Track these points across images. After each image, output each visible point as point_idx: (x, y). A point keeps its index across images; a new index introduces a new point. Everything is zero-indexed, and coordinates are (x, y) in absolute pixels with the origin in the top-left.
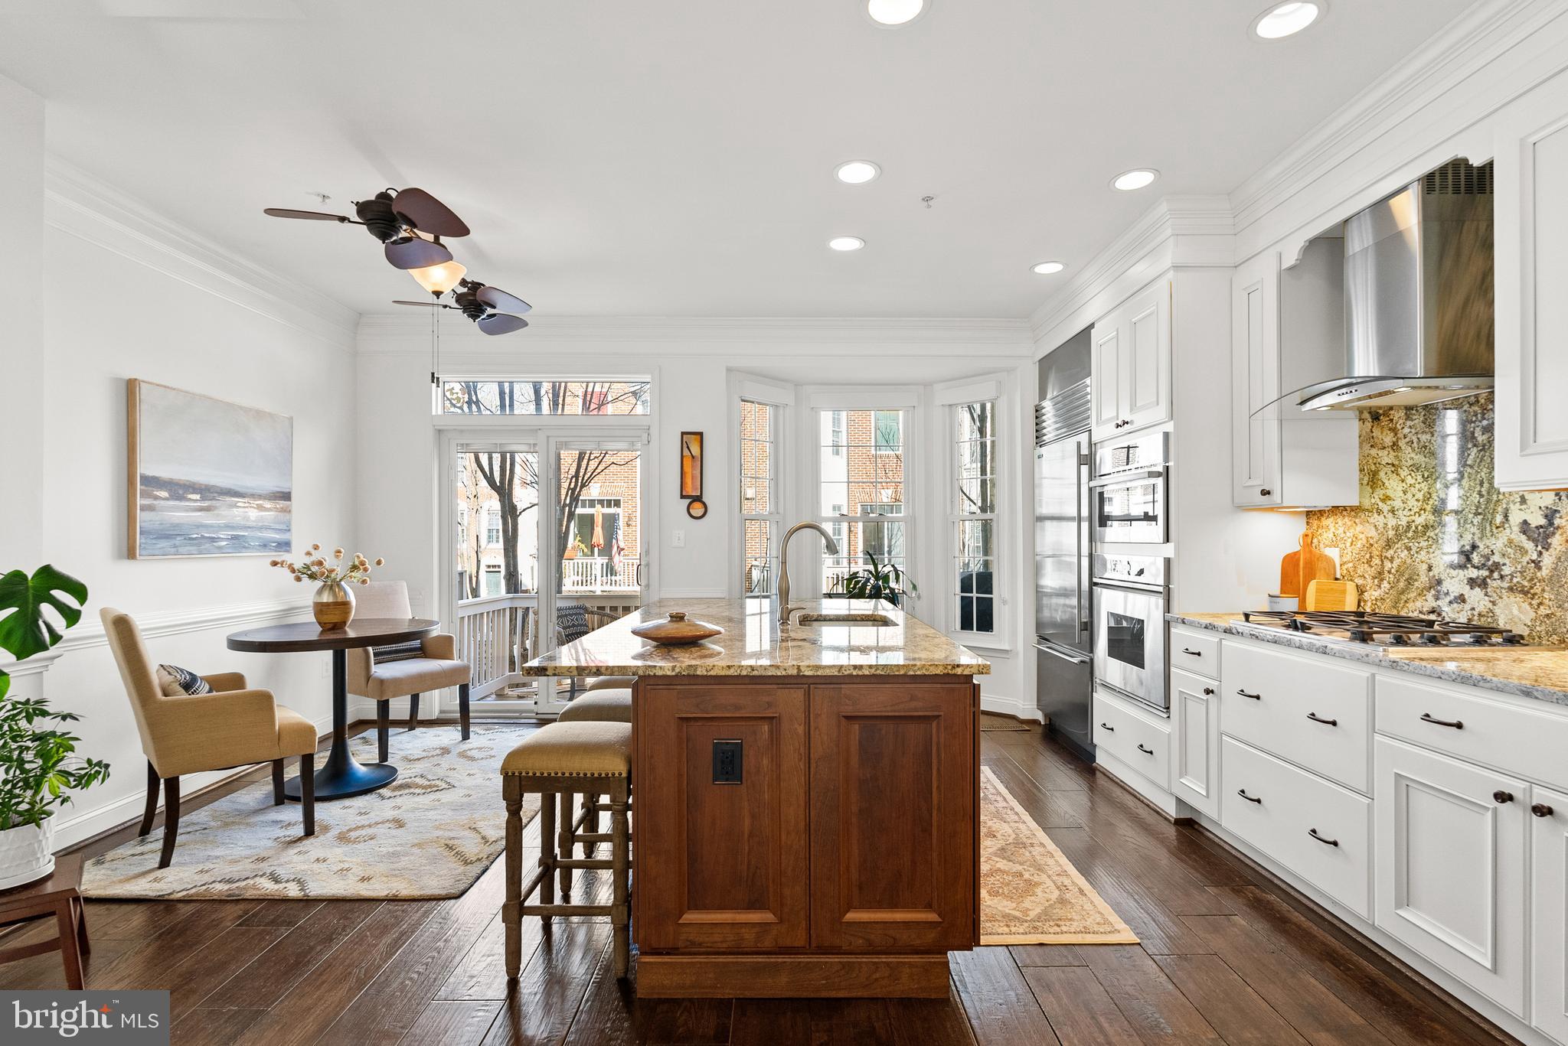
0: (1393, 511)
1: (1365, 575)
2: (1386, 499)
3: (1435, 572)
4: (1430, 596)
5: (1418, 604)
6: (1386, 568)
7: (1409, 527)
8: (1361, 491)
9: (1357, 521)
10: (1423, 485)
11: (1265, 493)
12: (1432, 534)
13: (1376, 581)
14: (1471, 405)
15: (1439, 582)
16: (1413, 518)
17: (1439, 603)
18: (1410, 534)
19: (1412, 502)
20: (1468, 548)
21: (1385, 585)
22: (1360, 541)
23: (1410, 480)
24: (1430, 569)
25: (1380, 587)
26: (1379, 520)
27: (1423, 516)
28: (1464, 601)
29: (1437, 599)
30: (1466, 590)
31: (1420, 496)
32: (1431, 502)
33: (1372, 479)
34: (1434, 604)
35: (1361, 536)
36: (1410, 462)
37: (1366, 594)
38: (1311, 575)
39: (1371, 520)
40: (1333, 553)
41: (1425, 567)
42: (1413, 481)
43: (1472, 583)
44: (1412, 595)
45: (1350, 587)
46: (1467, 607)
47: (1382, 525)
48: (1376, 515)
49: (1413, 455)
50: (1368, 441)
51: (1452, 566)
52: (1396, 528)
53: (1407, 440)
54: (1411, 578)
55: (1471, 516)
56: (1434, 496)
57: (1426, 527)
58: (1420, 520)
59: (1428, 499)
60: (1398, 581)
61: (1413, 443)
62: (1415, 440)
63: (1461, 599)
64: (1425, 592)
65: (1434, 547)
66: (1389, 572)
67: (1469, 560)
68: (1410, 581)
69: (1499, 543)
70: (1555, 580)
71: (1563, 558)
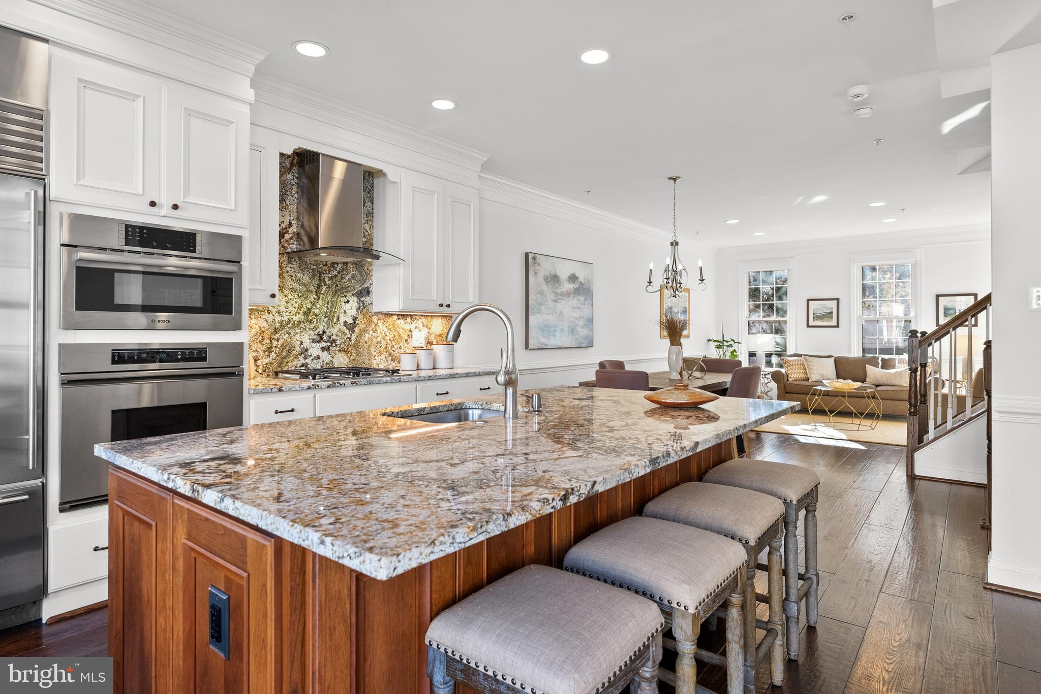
0: (279, 312)
1: (259, 350)
3: (304, 345)
4: (301, 358)
5: (295, 363)
6: (274, 345)
7: (289, 321)
9: (252, 316)
10: (298, 300)
11: (272, 296)
12: (303, 326)
13: (266, 353)
14: (324, 265)
15: (307, 350)
16: (292, 317)
17: (306, 361)
18: (290, 326)
19: (291, 309)
20: (321, 332)
21: (273, 354)
22: (254, 329)
23: (290, 296)
24: (302, 343)
25: (269, 356)
26: (270, 317)
27: (298, 316)
28: (319, 358)
29: (305, 359)
30: (320, 353)
31: (296, 305)
32: (302, 309)
34: (304, 362)
35: (255, 326)
36: (290, 287)
37: (258, 362)
39: (264, 317)
41: (299, 343)
42: (292, 297)
43: (323, 349)
44: (291, 359)
46: (321, 361)
47: (271, 320)
48: (266, 314)
49: (292, 283)
51: (314, 341)
52: (281, 322)
53: (289, 274)
54: (290, 350)
55: (323, 318)
56: (304, 306)
57: (300, 322)
58: (296, 318)
59: (301, 308)
60: (282, 351)
61: (292, 276)
62: (294, 275)
63: (318, 357)
64: (298, 356)
65: (304, 332)
66: (276, 347)
67: (322, 338)
68: (289, 352)
69: (334, 331)
70: (356, 345)
71: (359, 336)
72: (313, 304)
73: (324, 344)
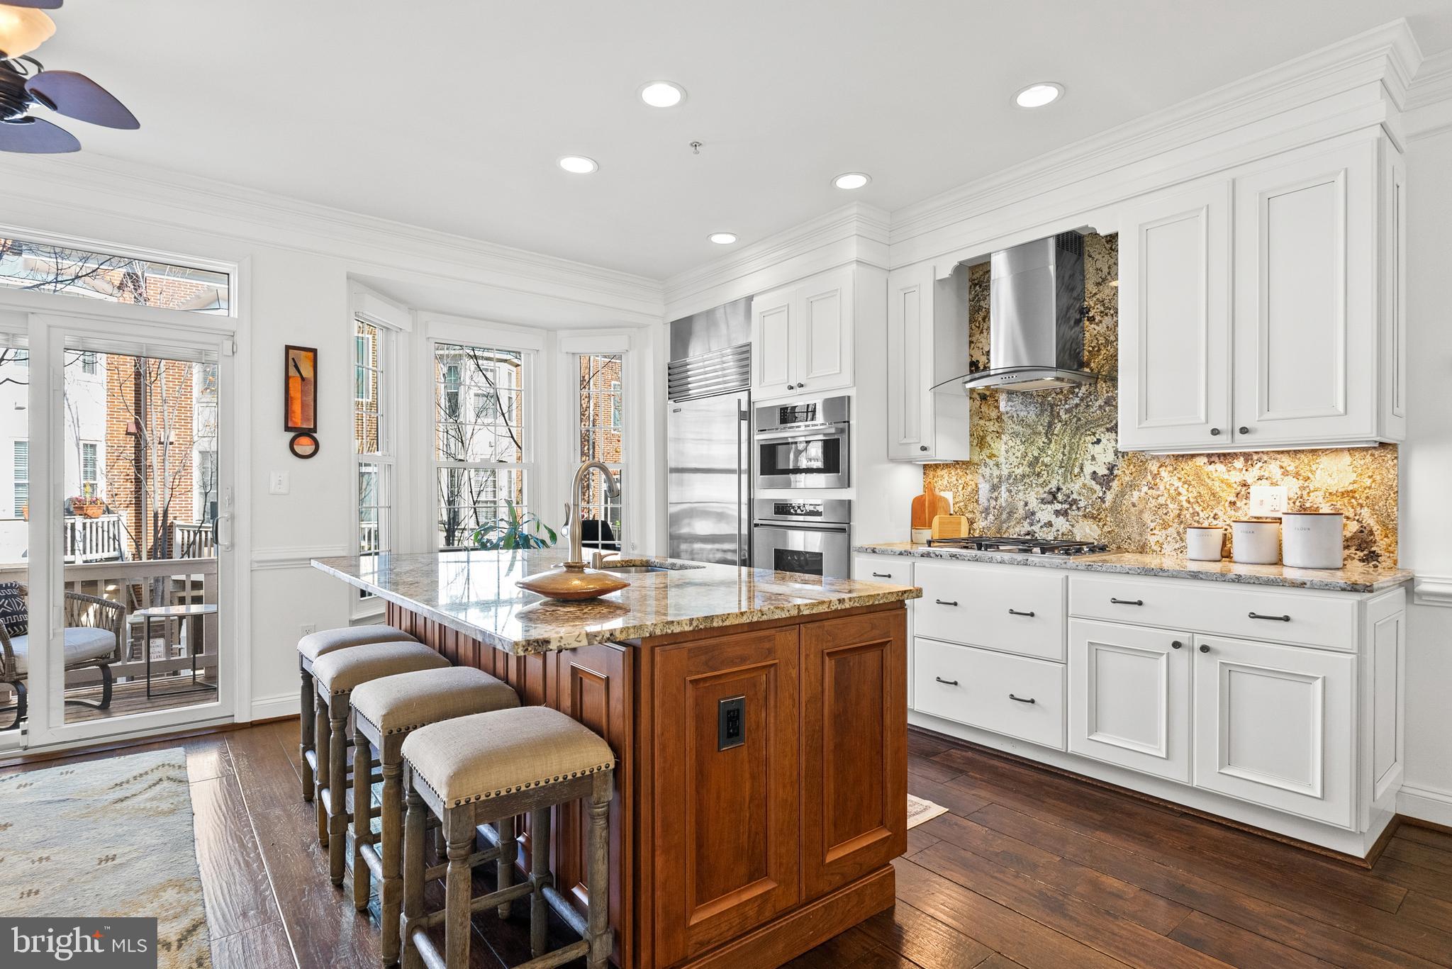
0: (997, 465)
1: (975, 511)
2: (991, 456)
3: (1030, 506)
4: (1026, 524)
5: (1017, 529)
6: (992, 505)
7: (1010, 476)
8: (971, 451)
9: (967, 472)
10: (1021, 447)
11: (924, 449)
12: (1028, 481)
13: (983, 514)
14: (1057, 394)
15: (1033, 514)
16: (1014, 469)
17: (1033, 528)
18: (1011, 481)
19: (1012, 459)
20: (1054, 489)
21: (991, 517)
22: (970, 486)
23: (1011, 443)
24: (1026, 504)
25: (986, 519)
26: (987, 472)
27: (1021, 469)
28: (1051, 526)
29: (1031, 525)
30: (1053, 518)
31: (1019, 454)
32: (1027, 459)
33: (980, 441)
34: (1029, 529)
35: (971, 482)
36: (1011, 431)
37: (975, 524)
38: (933, 512)
39: (980, 471)
40: (948, 496)
41: (1022, 503)
42: (1013, 444)
43: (1057, 513)
44: (1012, 523)
45: (964, 520)
46: (1054, 529)
47: (988, 475)
48: (983, 468)
49: (1013, 426)
50: (976, 414)
51: (1043, 501)
52: (1000, 477)
53: (1009, 415)
54: (1011, 512)
55: (1056, 468)
56: (1030, 454)
57: (1024, 476)
58: (1019, 471)
59: (1025, 457)
60: (1001, 514)
61: (1013, 417)
62: (1015, 416)
64: (1022, 521)
65: (1029, 489)
66: (994, 508)
67: (1055, 498)
68: (1010, 514)
69: (1076, 486)
70: (1115, 509)
71: (1122, 494)
72: (1042, 450)
73: (1058, 507)
